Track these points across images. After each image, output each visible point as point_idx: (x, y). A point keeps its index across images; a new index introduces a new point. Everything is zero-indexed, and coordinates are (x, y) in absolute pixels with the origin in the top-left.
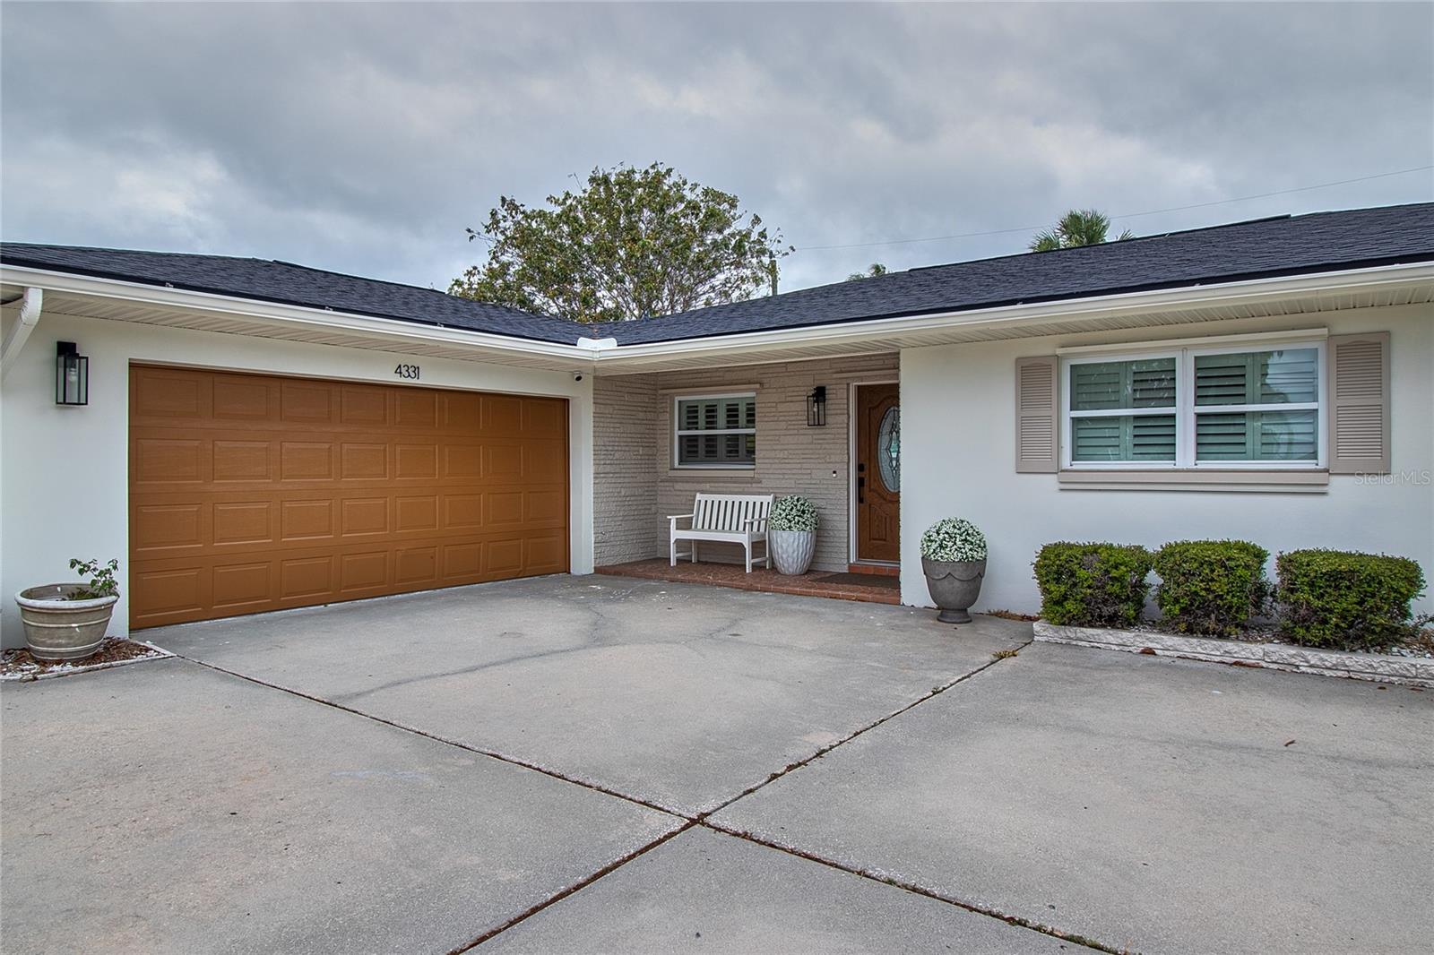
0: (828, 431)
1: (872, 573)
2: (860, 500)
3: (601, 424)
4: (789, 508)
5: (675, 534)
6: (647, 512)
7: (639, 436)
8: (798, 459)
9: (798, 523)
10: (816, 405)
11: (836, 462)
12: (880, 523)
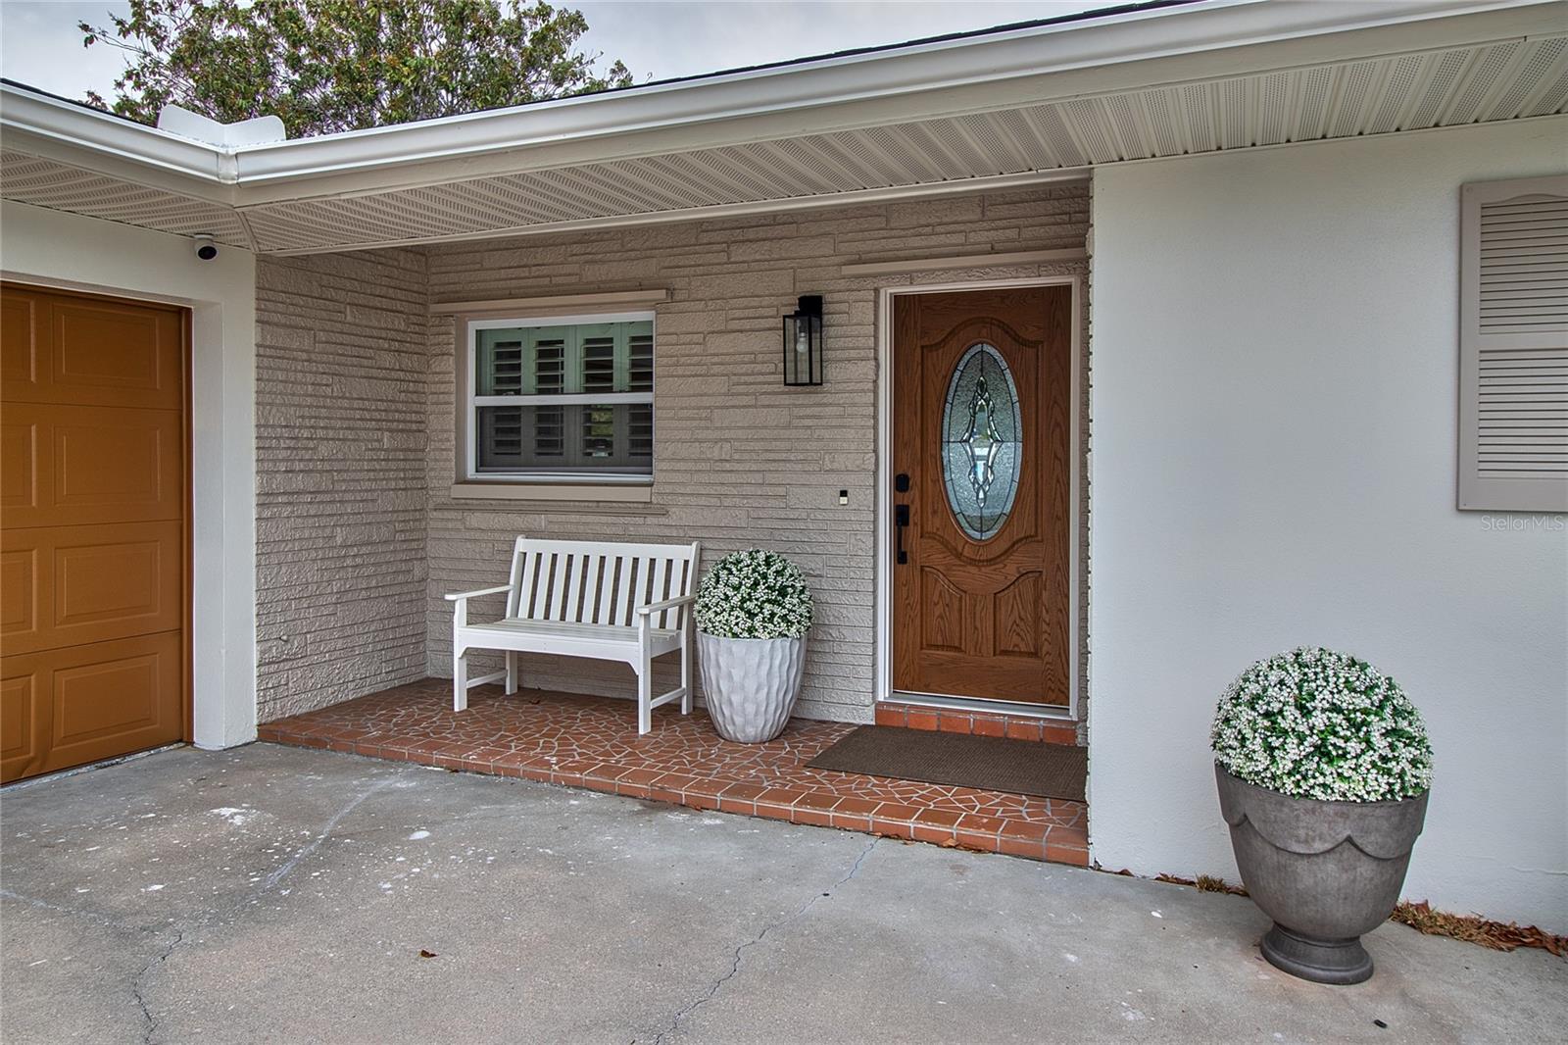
0: (829, 399)
1: (935, 729)
2: (900, 557)
3: (281, 376)
4: (749, 583)
5: (466, 636)
6: (401, 578)
7: (382, 406)
8: (756, 461)
9: (771, 621)
10: (802, 339)
11: (848, 471)
12: (947, 609)
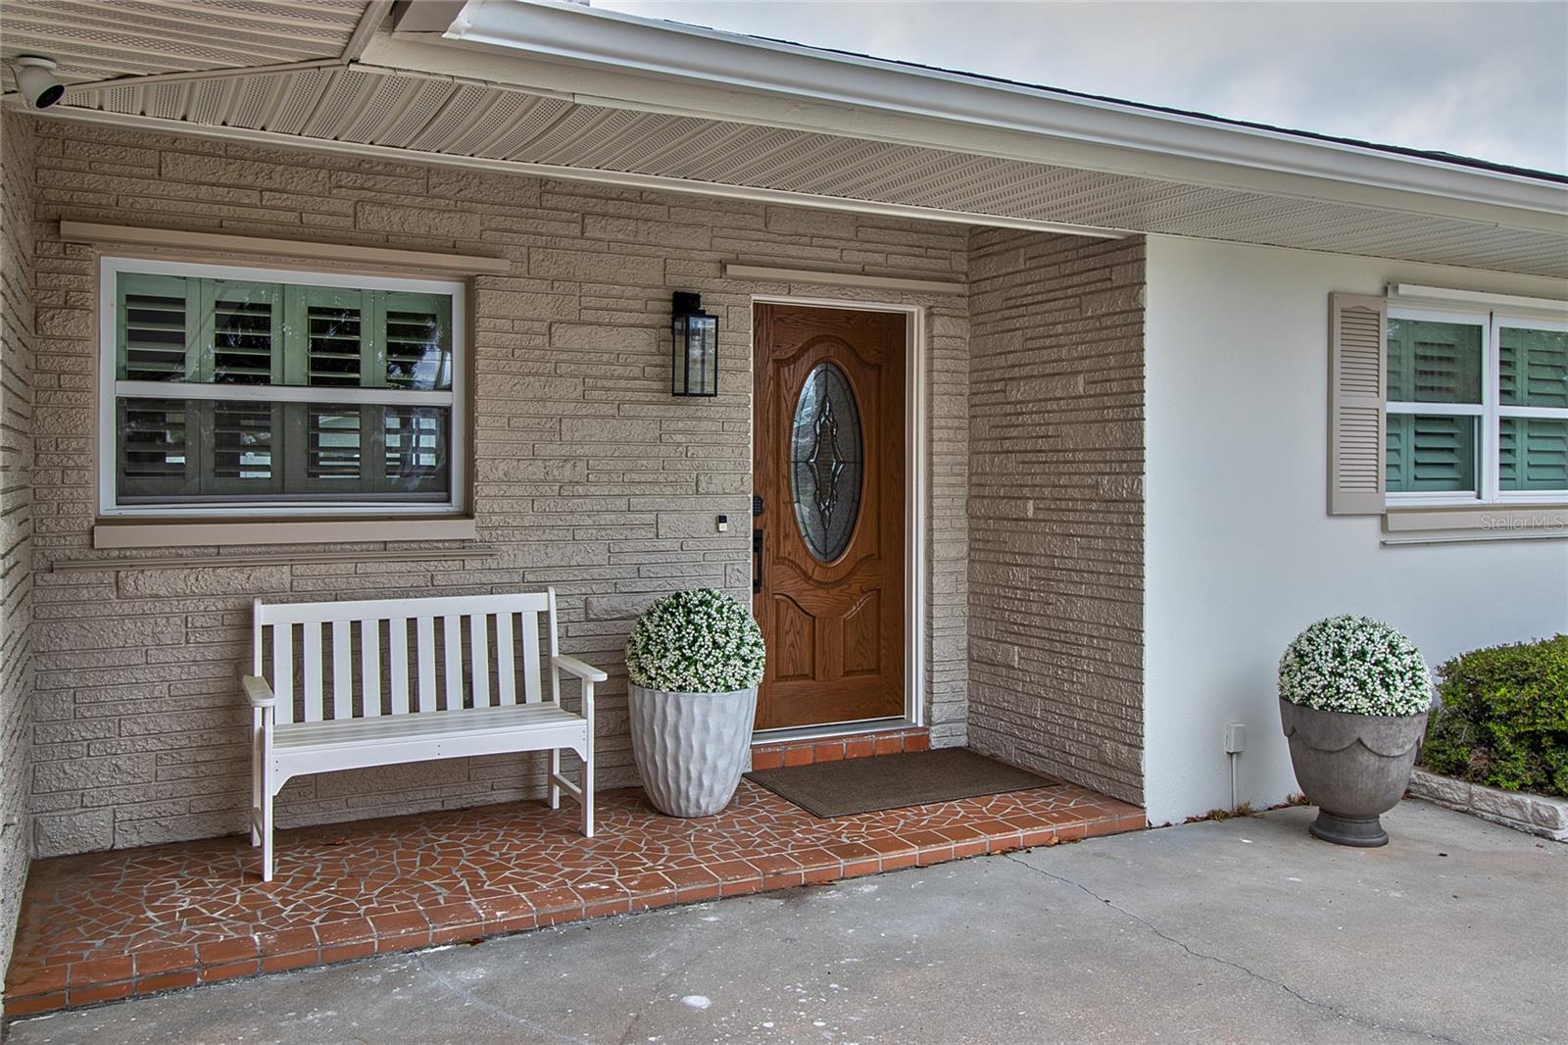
2: (755, 585)
10: (697, 343)
11: (725, 493)
12: (797, 636)
